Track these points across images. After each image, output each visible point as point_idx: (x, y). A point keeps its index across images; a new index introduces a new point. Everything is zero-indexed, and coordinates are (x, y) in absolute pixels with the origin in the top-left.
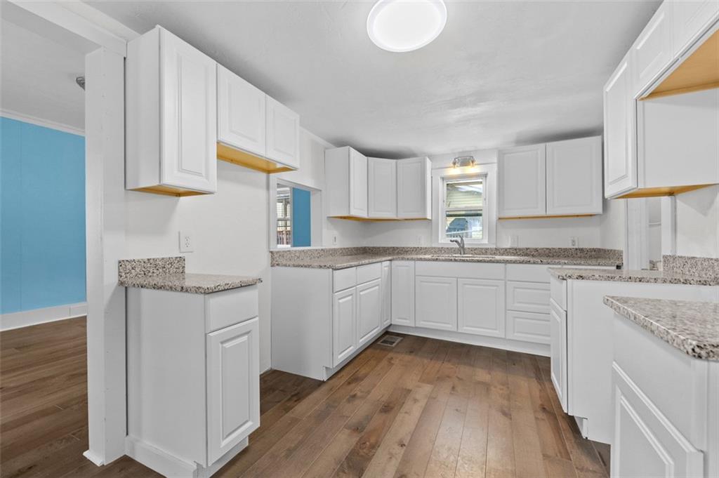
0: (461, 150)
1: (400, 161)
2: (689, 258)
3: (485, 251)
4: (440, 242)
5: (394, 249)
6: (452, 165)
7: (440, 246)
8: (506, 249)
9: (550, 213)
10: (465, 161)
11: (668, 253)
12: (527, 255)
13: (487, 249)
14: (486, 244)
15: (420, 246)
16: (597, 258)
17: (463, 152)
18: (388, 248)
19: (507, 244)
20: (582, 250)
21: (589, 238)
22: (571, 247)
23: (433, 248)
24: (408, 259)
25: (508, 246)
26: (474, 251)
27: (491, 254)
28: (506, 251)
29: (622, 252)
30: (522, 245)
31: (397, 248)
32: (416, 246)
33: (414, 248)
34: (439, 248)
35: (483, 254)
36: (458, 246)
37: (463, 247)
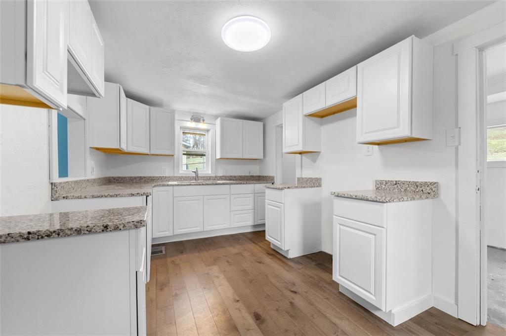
0: (195, 111)
1: (152, 108)
2: (309, 178)
3: (210, 178)
4: (180, 172)
5: (141, 178)
6: (190, 120)
7: (181, 176)
8: (221, 177)
9: (244, 157)
10: (196, 119)
11: (299, 177)
12: (231, 180)
13: (210, 177)
14: (210, 174)
15: (165, 176)
16: (259, 180)
17: (196, 113)
18: (135, 178)
19: (221, 174)
20: (253, 176)
21: (255, 170)
22: (248, 175)
23: (175, 177)
24: (168, 185)
25: (221, 175)
26: (204, 178)
27: (213, 180)
28: (221, 178)
29: (274, 177)
30: (228, 174)
31: (144, 177)
32: (162, 176)
33: (160, 177)
34: (180, 177)
35: (208, 180)
36: (195, 175)
37: (198, 176)
